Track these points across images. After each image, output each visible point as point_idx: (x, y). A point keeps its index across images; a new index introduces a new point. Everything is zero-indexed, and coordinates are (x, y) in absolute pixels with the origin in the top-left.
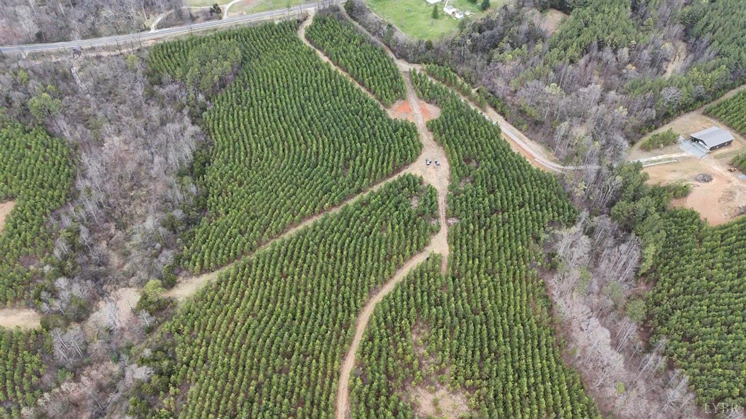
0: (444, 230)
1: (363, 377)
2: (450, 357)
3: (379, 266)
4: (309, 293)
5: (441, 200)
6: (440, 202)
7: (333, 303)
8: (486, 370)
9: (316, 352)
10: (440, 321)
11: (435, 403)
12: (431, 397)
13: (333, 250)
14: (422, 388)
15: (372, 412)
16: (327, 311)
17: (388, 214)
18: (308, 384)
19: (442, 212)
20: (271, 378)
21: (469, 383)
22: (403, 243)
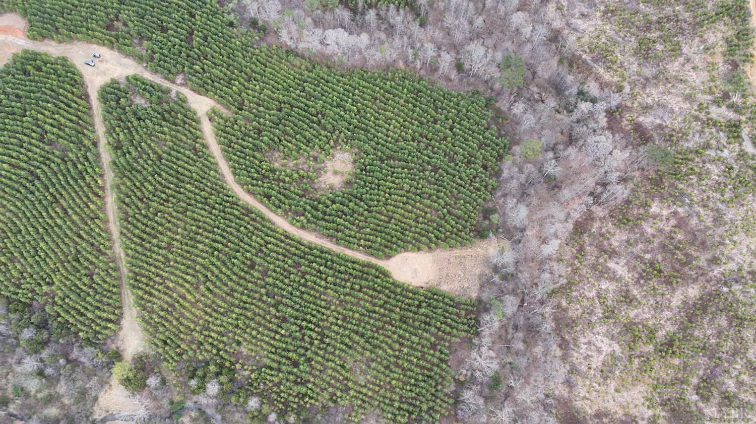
0: (186, 92)
1: (297, 213)
2: (307, 146)
3: (201, 162)
4: (201, 231)
5: (148, 76)
6: (150, 78)
7: (222, 214)
8: (329, 126)
9: (262, 242)
10: (276, 139)
11: (336, 173)
12: (329, 174)
13: (163, 196)
14: (320, 177)
15: (327, 217)
16: (227, 222)
17: (145, 130)
18: (285, 256)
19: (166, 84)
20: (267, 284)
21: (332, 143)
22: (186, 132)
